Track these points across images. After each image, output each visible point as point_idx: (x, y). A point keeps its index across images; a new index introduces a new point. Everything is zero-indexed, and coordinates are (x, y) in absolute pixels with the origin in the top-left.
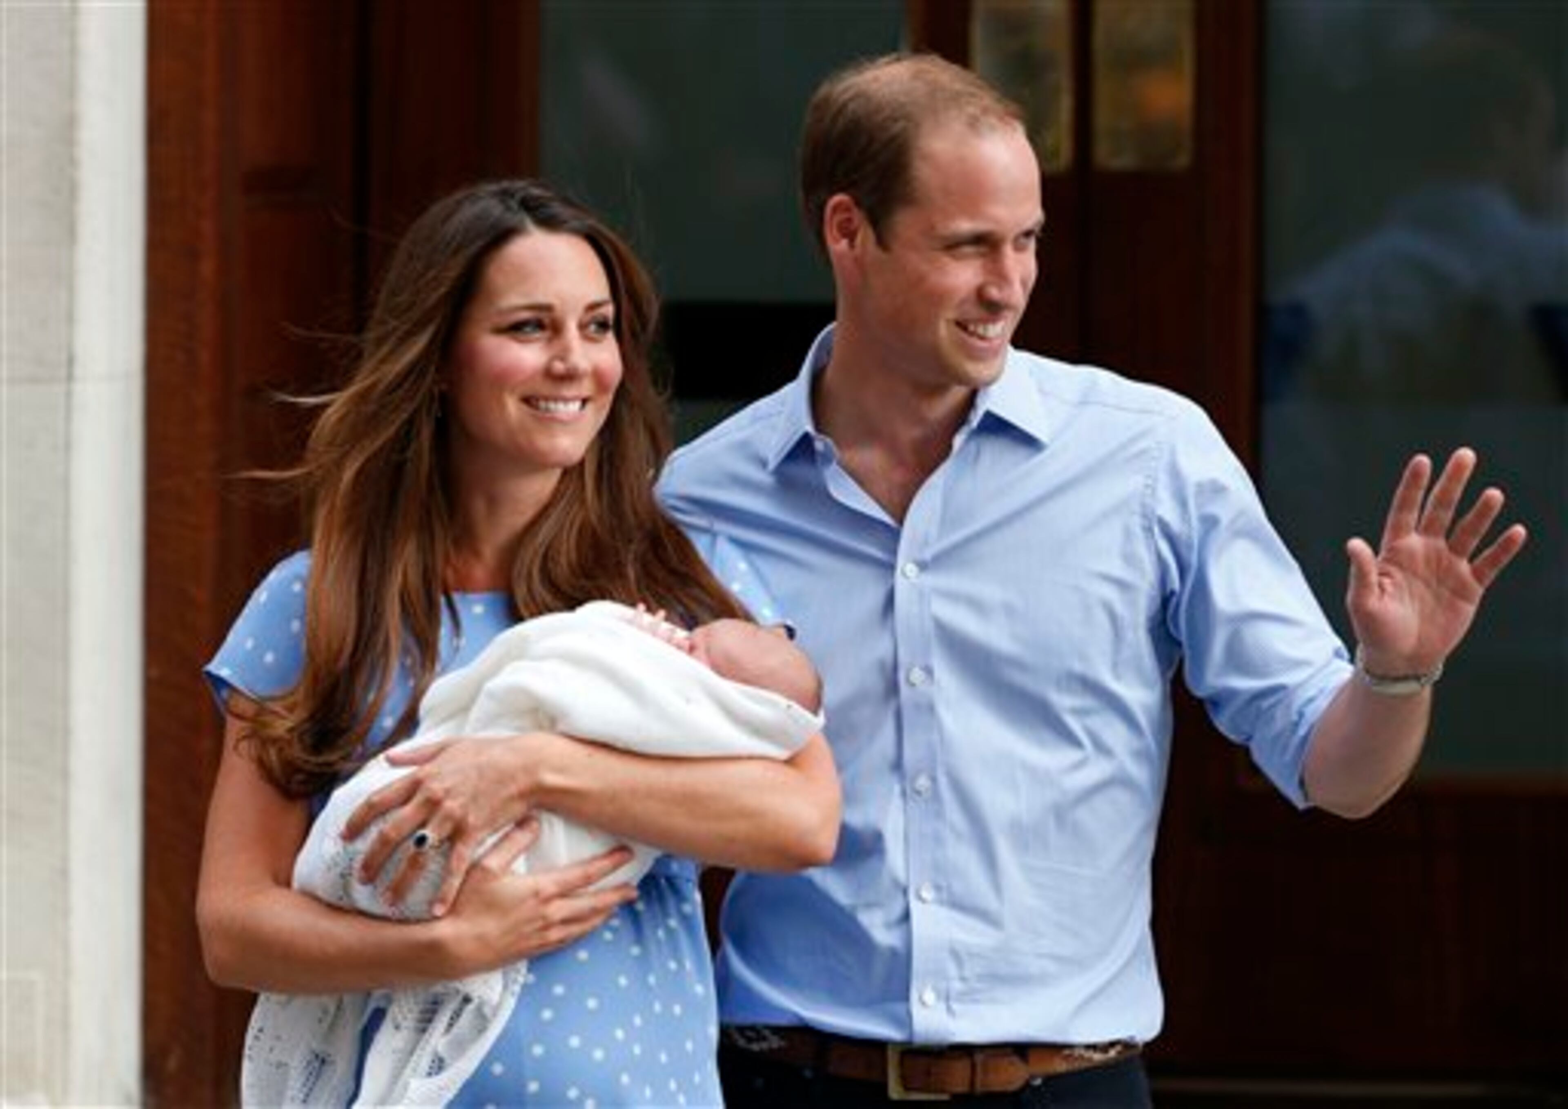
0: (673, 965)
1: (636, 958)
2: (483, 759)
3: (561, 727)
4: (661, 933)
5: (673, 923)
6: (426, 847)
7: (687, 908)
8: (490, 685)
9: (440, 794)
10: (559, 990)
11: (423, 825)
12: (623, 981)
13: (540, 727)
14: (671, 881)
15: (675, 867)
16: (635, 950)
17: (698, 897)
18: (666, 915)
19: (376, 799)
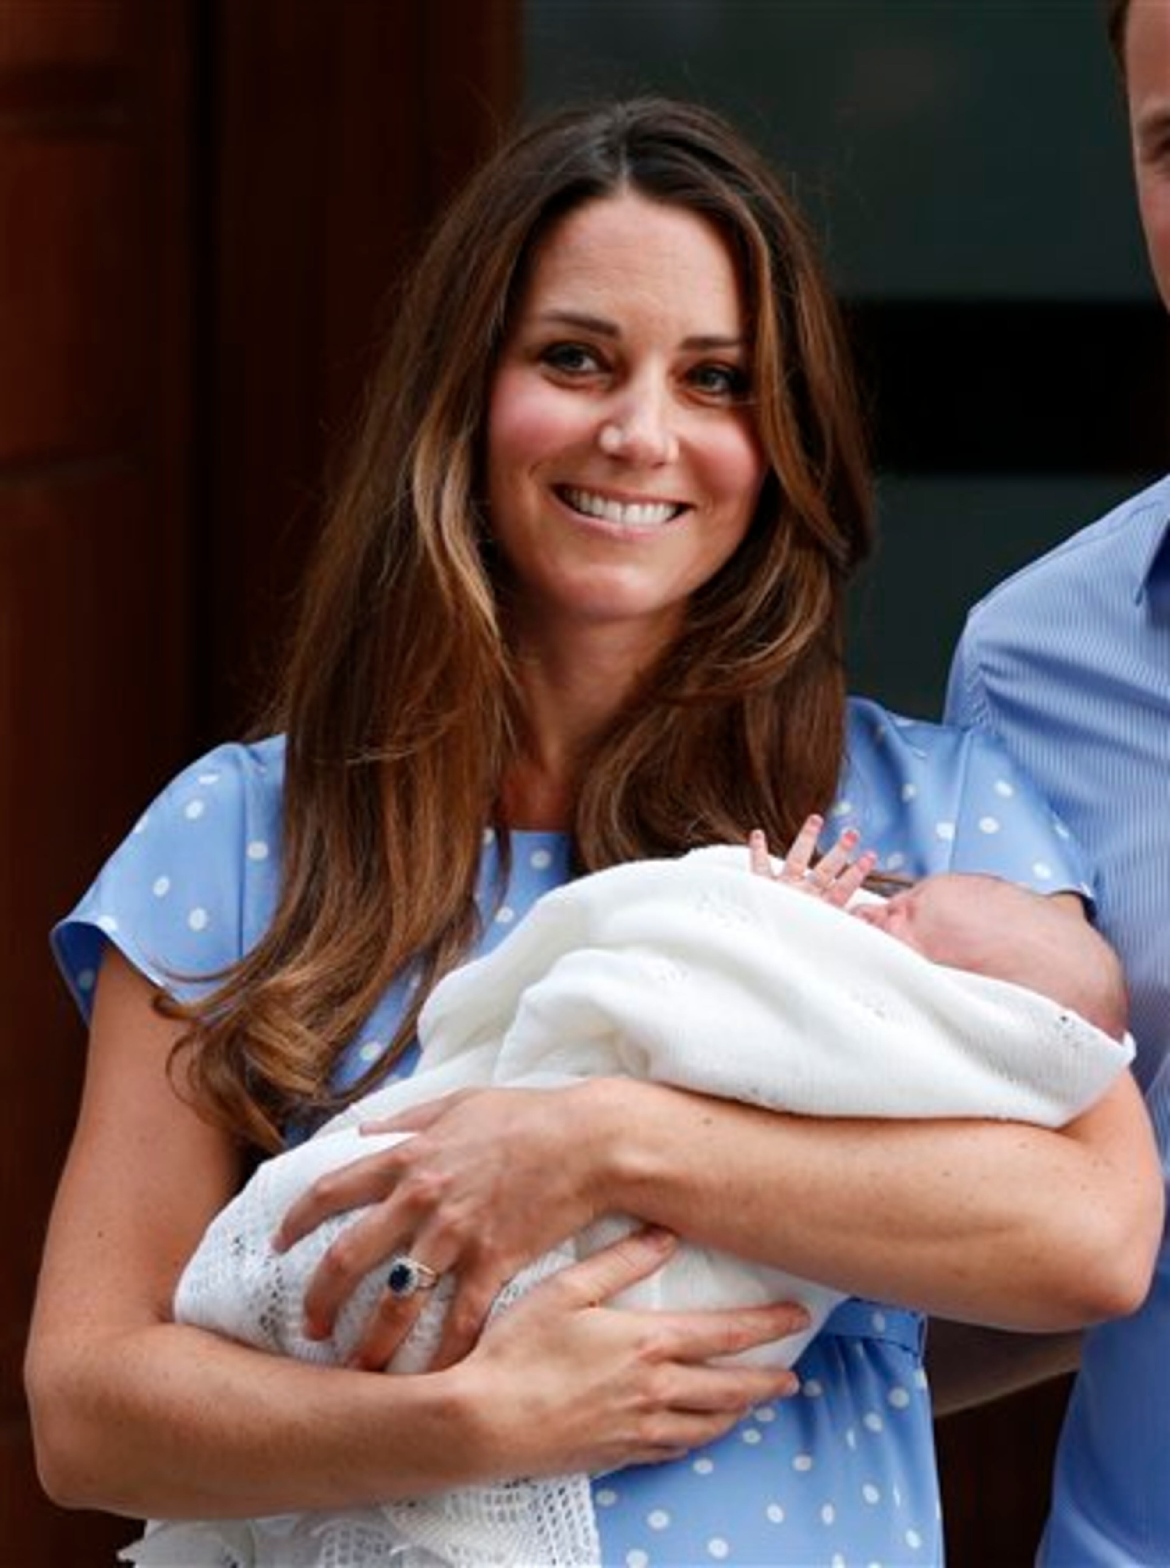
0: (871, 1494)
1: (803, 1476)
2: (516, 1126)
3: (658, 1070)
4: (851, 1438)
5: (875, 1422)
6: (410, 1289)
7: (900, 1398)
8: (534, 993)
9: (434, 1194)
10: (659, 1520)
11: (405, 1244)
12: (775, 1514)
13: (621, 1069)
14: (872, 1347)
15: (879, 1323)
16: (802, 1463)
17: (921, 1379)
18: (861, 1409)
19: (326, 1187)
